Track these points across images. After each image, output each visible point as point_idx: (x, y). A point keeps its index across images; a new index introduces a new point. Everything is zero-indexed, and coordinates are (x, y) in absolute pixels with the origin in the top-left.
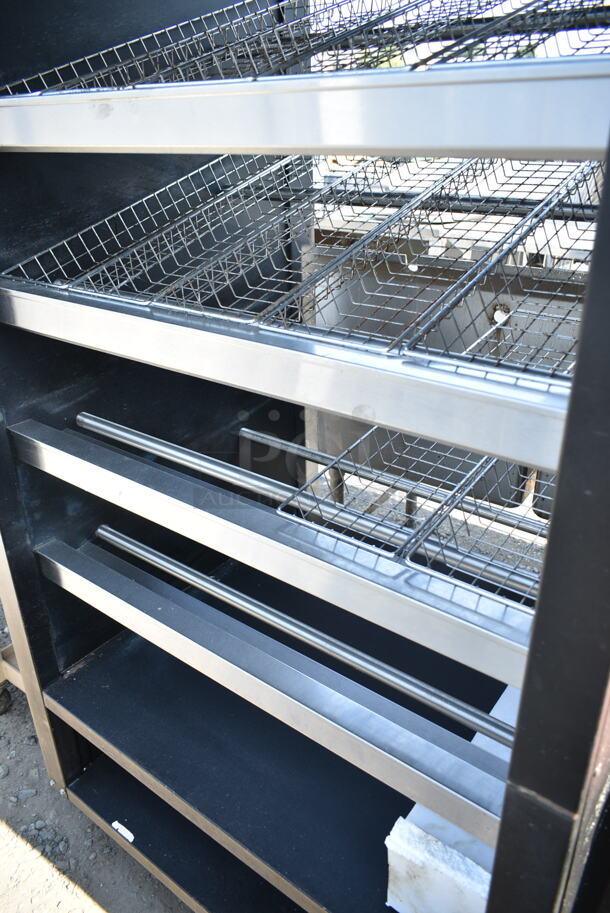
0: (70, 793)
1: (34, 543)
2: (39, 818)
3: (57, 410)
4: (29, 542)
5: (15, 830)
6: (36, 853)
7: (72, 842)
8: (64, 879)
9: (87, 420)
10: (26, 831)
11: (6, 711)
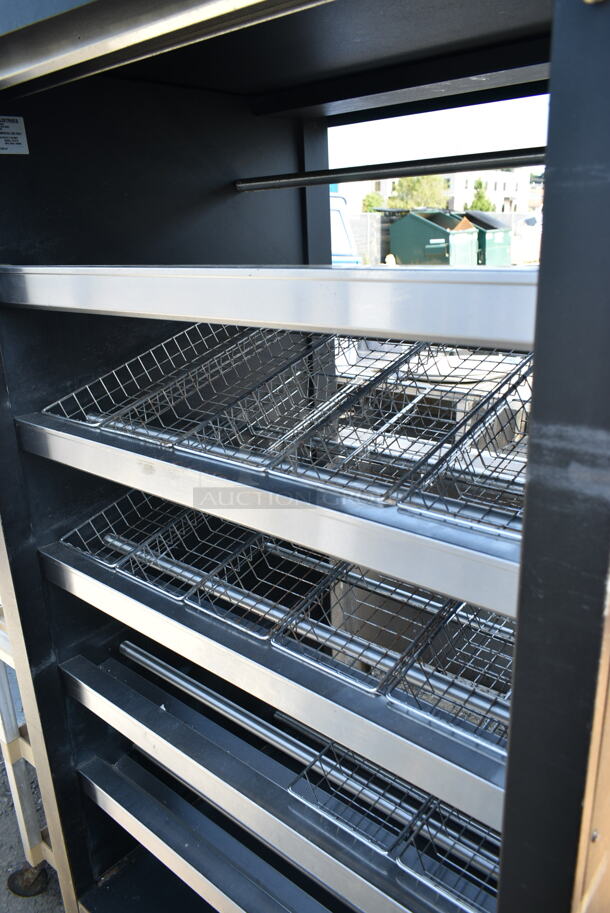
1: (76, 763)
4: (72, 764)
9: (129, 650)
11: (42, 891)
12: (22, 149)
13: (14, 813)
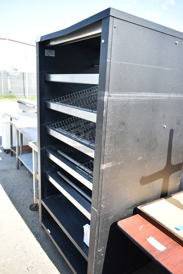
0: (42, 223)
2: (36, 230)
3: (54, 149)
4: (45, 170)
5: (31, 231)
6: (34, 236)
7: (41, 236)
8: (37, 241)
9: (59, 152)
10: (33, 231)
11: (36, 210)
12: (54, 56)
13: (33, 198)
